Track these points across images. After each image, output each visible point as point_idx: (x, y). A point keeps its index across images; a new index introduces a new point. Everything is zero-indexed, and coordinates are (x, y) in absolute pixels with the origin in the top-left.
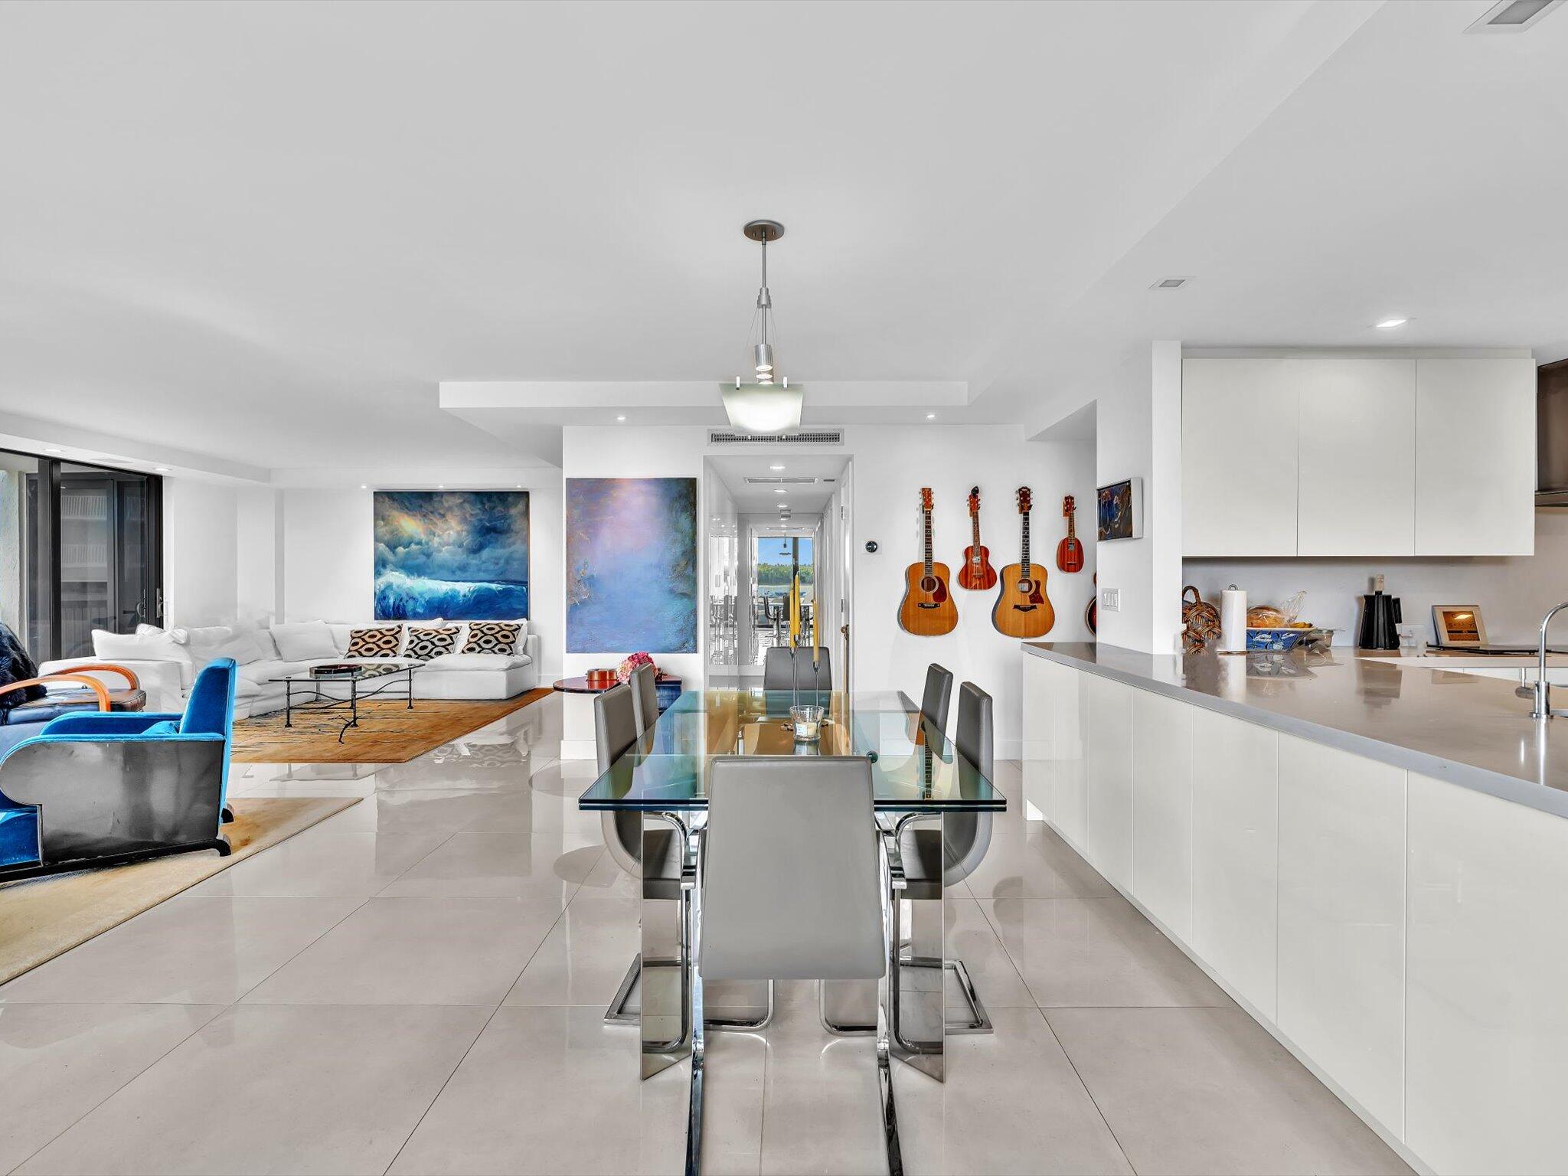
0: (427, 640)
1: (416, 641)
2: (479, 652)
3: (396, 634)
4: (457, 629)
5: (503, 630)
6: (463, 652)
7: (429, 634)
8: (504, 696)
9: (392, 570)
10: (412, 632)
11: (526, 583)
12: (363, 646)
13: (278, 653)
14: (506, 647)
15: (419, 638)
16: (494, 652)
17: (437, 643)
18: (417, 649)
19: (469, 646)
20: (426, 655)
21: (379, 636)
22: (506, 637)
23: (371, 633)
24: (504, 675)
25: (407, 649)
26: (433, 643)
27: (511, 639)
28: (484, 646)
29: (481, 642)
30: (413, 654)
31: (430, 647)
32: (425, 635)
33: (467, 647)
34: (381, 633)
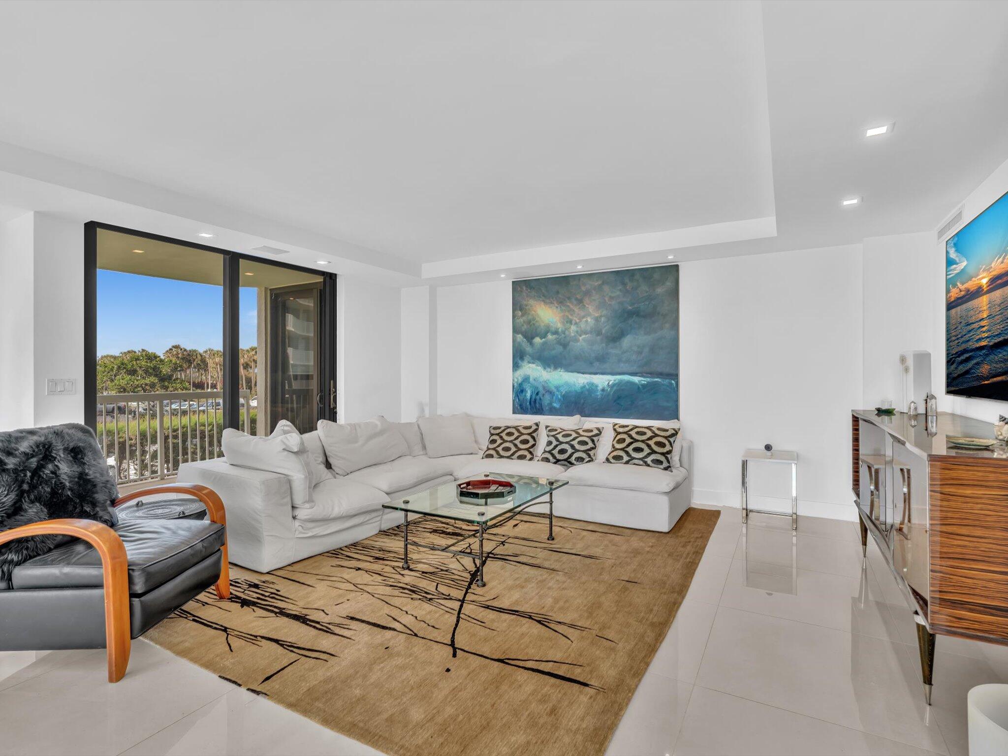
0: (566, 443)
1: (555, 443)
2: (627, 462)
3: (533, 432)
4: (598, 429)
5: (657, 435)
6: (608, 460)
7: (569, 435)
8: (666, 529)
9: (529, 362)
10: (550, 431)
11: (675, 376)
12: (501, 444)
13: (424, 447)
14: (662, 458)
15: (557, 440)
16: (646, 463)
17: (578, 447)
18: (555, 452)
19: (615, 453)
20: (565, 460)
21: (516, 434)
22: (661, 445)
23: (508, 430)
24: (665, 500)
25: (545, 452)
26: (573, 447)
27: (668, 448)
28: (634, 455)
29: (630, 449)
30: (551, 458)
31: (570, 451)
32: (564, 436)
33: (612, 455)
34: (518, 431)
